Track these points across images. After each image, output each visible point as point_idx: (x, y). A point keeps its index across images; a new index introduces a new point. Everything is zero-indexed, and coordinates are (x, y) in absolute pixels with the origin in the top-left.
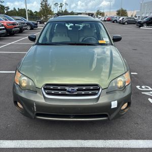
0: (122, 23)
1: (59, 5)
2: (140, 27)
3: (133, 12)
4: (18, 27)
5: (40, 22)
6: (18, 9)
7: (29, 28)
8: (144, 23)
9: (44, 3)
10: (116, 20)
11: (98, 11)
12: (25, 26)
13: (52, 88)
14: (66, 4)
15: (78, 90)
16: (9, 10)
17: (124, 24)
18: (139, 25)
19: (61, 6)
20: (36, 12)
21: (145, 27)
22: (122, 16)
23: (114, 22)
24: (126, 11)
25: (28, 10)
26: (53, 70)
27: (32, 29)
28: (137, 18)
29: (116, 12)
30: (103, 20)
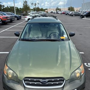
0: (71, 15)
1: (34, 4)
2: (82, 18)
3: (77, 8)
4: (9, 19)
5: (23, 15)
6: (10, 6)
7: (16, 19)
8: (85, 15)
9: (25, 4)
10: (68, 14)
11: (57, 8)
12: (14, 18)
13: (30, 80)
14: (38, 3)
15: (48, 82)
16: (4, 7)
17: (72, 16)
18: (82, 17)
19: (35, 5)
20: (20, 8)
21: (85, 18)
22: (71, 11)
23: (66, 15)
24: (73, 8)
25: (16, 7)
26: (31, 65)
27: (18, 20)
28: (80, 12)
29: (68, 9)
30: (60, 13)
